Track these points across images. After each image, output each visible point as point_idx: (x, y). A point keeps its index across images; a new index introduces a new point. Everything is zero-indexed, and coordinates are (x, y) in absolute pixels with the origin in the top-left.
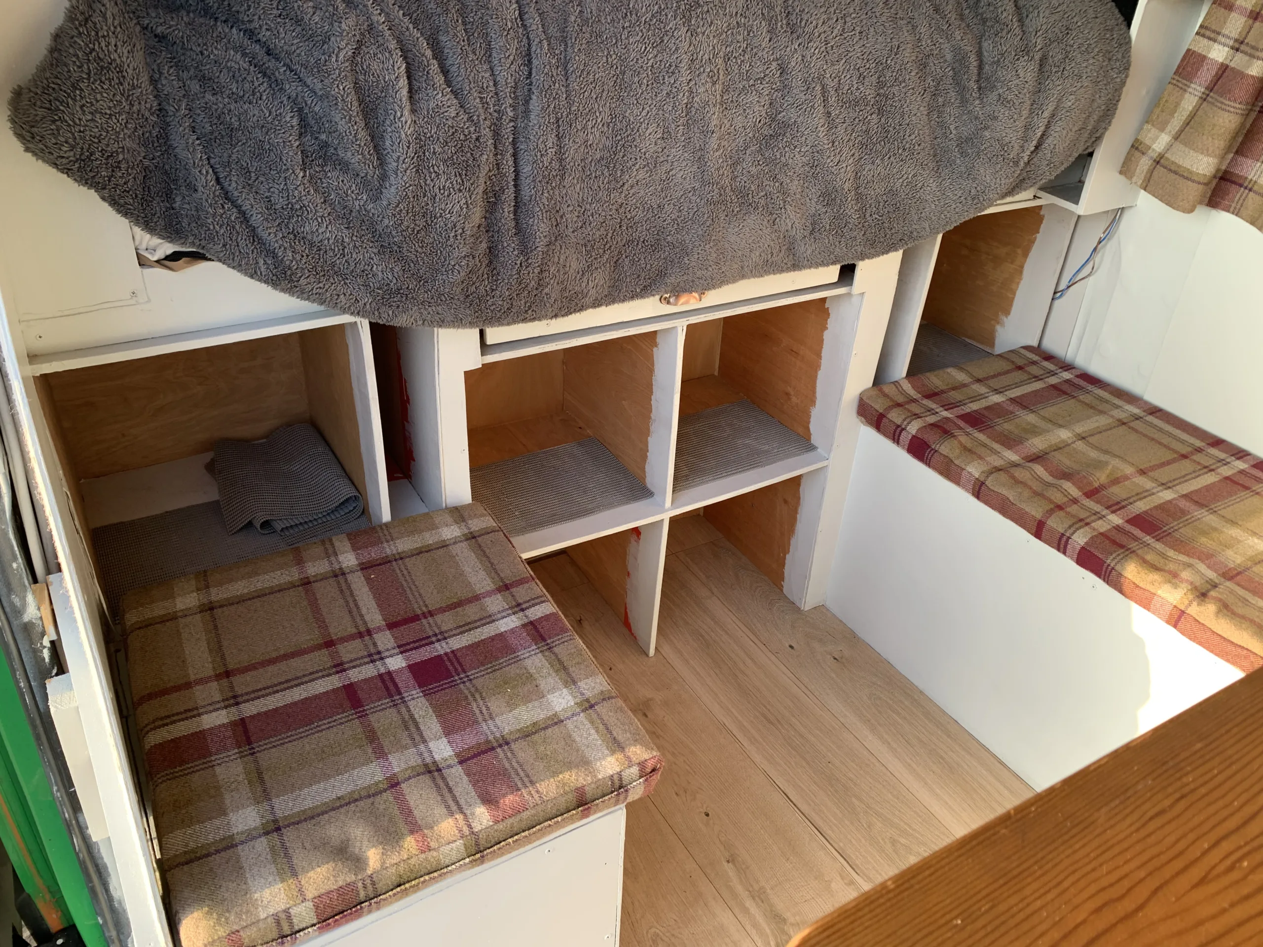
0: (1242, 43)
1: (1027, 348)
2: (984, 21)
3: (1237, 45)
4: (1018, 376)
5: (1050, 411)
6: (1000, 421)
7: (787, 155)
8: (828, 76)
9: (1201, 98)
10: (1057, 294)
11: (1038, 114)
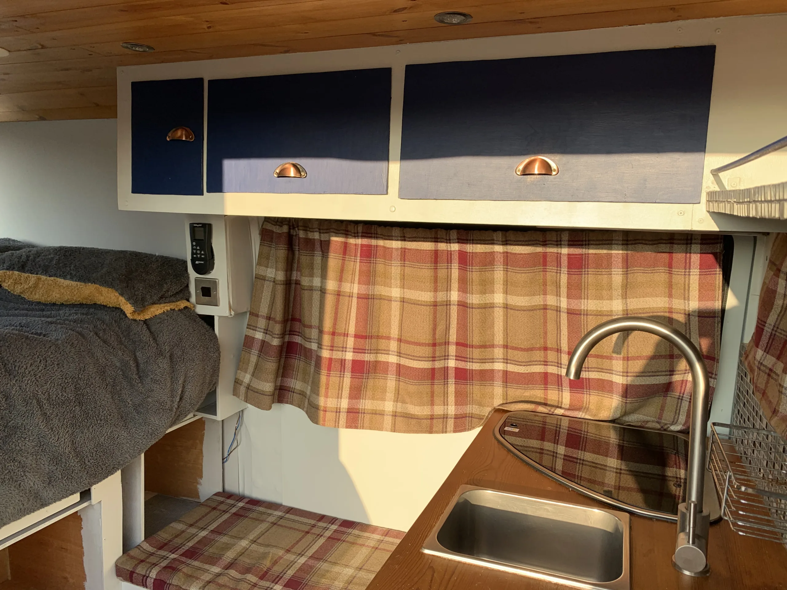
0: (267, 330)
1: (217, 494)
2: (134, 342)
3: (265, 332)
4: (215, 513)
5: (234, 531)
6: (207, 548)
7: (20, 444)
8: (40, 393)
9: (258, 356)
10: (224, 460)
11: (176, 383)
